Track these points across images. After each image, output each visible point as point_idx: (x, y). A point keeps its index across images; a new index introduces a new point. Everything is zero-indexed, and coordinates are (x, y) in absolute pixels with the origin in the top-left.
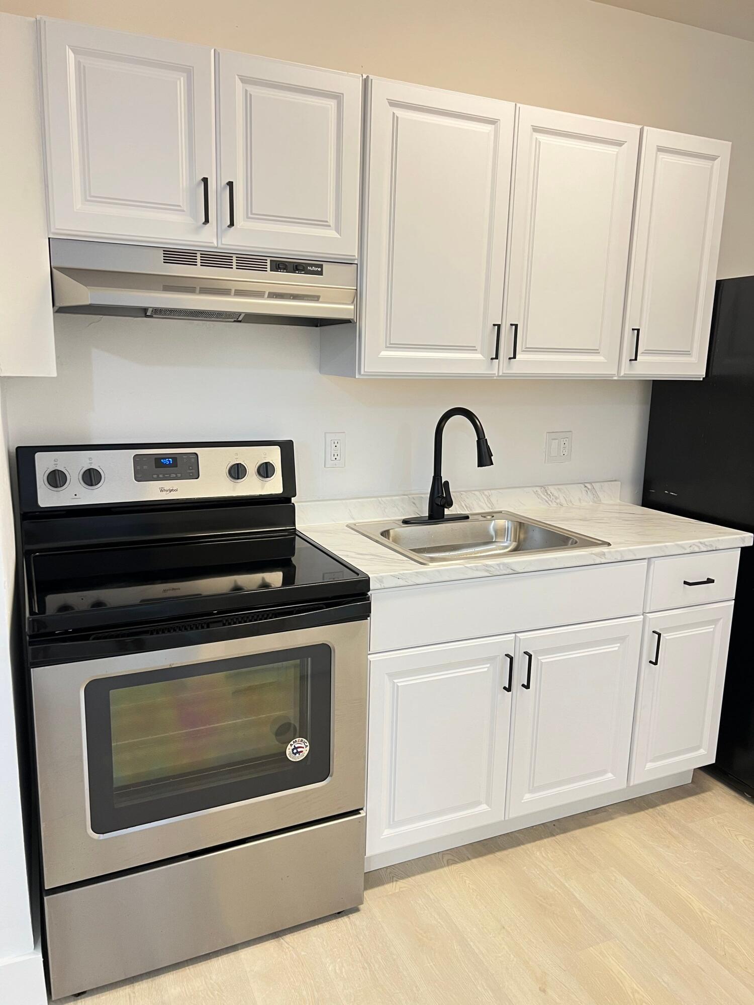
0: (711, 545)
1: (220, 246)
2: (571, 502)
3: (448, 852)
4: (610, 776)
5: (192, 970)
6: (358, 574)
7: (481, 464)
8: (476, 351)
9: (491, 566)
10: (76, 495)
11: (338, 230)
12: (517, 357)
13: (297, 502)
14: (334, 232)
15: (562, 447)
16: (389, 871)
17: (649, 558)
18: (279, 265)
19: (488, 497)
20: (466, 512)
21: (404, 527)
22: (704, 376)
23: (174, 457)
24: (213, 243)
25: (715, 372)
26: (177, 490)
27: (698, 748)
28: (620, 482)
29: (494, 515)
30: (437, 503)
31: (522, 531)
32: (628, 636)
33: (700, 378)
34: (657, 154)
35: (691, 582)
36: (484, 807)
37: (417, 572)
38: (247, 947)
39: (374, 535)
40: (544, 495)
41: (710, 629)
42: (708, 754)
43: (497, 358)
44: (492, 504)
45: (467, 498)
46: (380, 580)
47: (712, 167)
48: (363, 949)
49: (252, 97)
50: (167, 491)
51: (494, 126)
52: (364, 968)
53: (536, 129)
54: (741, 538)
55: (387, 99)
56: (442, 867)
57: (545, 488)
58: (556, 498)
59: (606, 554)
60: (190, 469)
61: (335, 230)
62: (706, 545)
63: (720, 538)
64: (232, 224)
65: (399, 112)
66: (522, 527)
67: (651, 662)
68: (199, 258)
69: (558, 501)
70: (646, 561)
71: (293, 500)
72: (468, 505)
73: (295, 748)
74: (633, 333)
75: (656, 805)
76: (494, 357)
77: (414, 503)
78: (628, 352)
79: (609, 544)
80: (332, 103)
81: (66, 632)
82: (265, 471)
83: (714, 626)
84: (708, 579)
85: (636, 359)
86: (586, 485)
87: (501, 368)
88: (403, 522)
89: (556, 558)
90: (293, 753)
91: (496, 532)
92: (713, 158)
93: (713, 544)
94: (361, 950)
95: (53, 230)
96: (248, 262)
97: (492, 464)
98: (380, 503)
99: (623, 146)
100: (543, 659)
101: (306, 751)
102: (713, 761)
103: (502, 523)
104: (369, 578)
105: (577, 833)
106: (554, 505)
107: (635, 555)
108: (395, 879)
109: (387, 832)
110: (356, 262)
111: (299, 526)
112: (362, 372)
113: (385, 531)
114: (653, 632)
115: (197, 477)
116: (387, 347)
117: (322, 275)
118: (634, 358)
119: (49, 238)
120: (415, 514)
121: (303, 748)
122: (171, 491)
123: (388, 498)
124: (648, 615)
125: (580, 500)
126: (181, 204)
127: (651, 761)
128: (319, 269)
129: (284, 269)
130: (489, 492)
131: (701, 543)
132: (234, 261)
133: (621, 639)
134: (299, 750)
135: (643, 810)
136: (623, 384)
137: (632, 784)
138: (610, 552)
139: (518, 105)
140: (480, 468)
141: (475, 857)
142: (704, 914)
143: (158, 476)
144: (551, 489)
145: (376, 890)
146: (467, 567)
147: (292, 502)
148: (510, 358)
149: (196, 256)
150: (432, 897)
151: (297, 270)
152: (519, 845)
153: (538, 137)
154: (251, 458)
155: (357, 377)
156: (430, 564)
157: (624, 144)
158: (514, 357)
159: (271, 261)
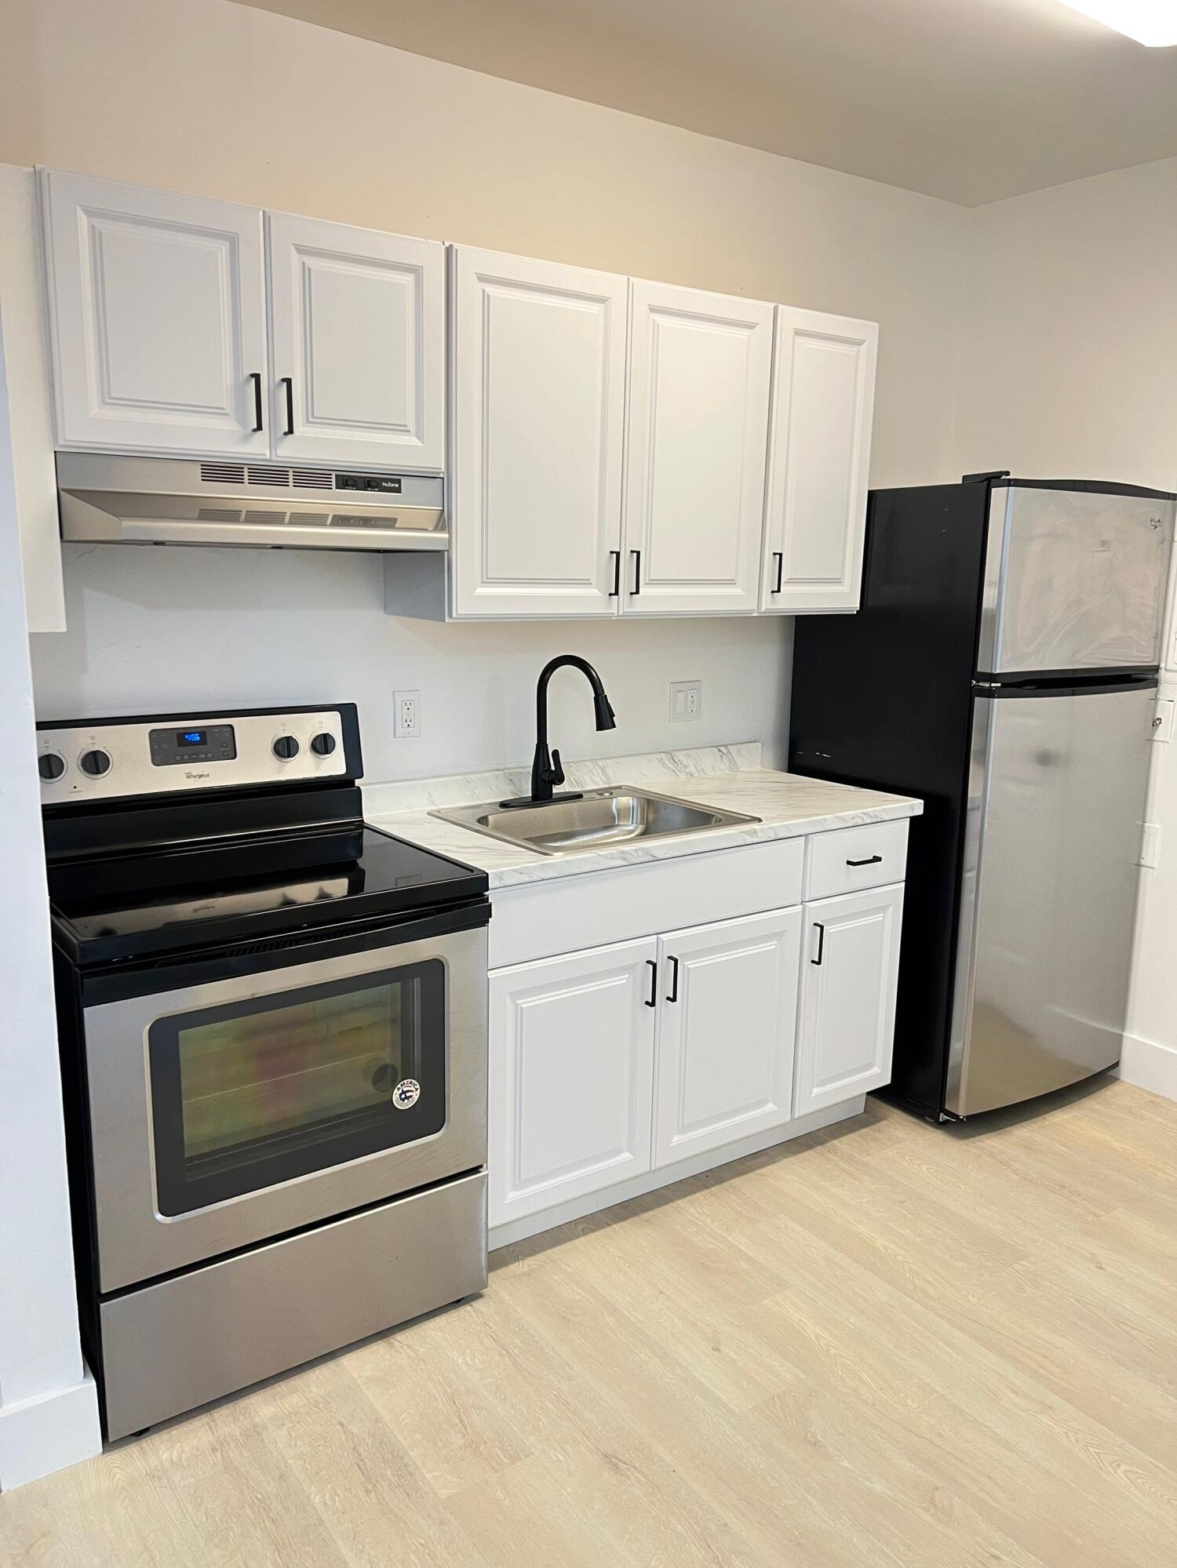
0: (876, 816)
1: (274, 458)
2: (703, 770)
3: (581, 1220)
4: (771, 1106)
5: (283, 1386)
6: (472, 871)
7: (600, 726)
8: (590, 586)
9: (627, 853)
10: (75, 787)
11: (419, 436)
12: (640, 592)
13: (364, 785)
14: (415, 438)
15: (689, 700)
16: (511, 1249)
17: (806, 835)
18: (348, 481)
19: (603, 770)
20: (577, 789)
21: (503, 812)
22: (858, 609)
23: (203, 732)
24: (265, 455)
25: (870, 603)
26: (208, 776)
27: (870, 1066)
28: (760, 744)
29: (612, 791)
30: (544, 778)
31: (651, 811)
32: (786, 930)
33: (853, 611)
34: (794, 338)
35: (855, 861)
36: (626, 1155)
37: (542, 865)
38: (349, 1353)
39: (469, 823)
40: (670, 763)
41: (878, 917)
42: (881, 1074)
43: (617, 593)
44: (608, 778)
45: (578, 771)
46: (500, 876)
47: (858, 354)
48: (496, 1335)
49: (312, 271)
50: (195, 777)
51: (603, 305)
52: (500, 1355)
53: (653, 310)
54: (910, 805)
55: (476, 273)
56: (578, 1237)
57: (671, 754)
58: (685, 767)
59: (758, 832)
60: (224, 747)
61: (417, 437)
62: (870, 816)
63: (886, 807)
64: (291, 431)
65: (491, 289)
66: (651, 804)
67: (813, 962)
68: (246, 474)
69: (687, 770)
70: (803, 838)
71: (358, 782)
72: (578, 781)
73: (404, 1092)
74: (775, 558)
75: (827, 1141)
76: (614, 592)
77: (511, 780)
78: (769, 583)
79: (760, 820)
80: (409, 279)
81: (126, 960)
82: (322, 745)
83: (882, 915)
84: (874, 857)
85: (779, 591)
86: (721, 748)
87: (623, 605)
88: (500, 806)
89: (702, 840)
90: (401, 1099)
91: (618, 811)
92: (859, 343)
93: (879, 815)
94: (494, 1337)
95: (60, 443)
96: (310, 477)
97: (614, 727)
98: (468, 782)
99: (756, 329)
100: (691, 964)
101: (416, 1095)
102: (888, 1081)
103: (626, 801)
104: (487, 874)
105: (736, 1181)
106: (683, 776)
107: (791, 831)
108: (520, 1257)
109: (512, 1195)
110: (442, 476)
111: (368, 817)
112: (454, 615)
113: (482, 818)
114: (815, 924)
115: (233, 756)
116: (483, 582)
117: (400, 492)
118: (776, 589)
119: (55, 452)
120: (512, 795)
121: (413, 1091)
122: (201, 776)
123: (477, 775)
124: (807, 904)
125: (714, 767)
126: (224, 407)
127: (819, 1085)
128: (397, 485)
129: (353, 486)
130: (604, 761)
131: (864, 814)
132: (291, 477)
133: (779, 935)
134: (408, 1094)
135: (810, 1149)
136: (764, 620)
137: (796, 1116)
138: (762, 829)
139: (632, 279)
140: (599, 732)
141: (616, 1222)
142: (889, 1251)
143: (182, 757)
144: (679, 756)
145: (500, 1272)
146: (599, 855)
147: (356, 785)
148: (632, 594)
149: (243, 472)
150: (570, 1270)
151: (369, 486)
152: (667, 1203)
153: (656, 318)
154: (304, 729)
155: (446, 621)
156: (555, 854)
157: (755, 326)
158: (637, 592)
159: (336, 475)
